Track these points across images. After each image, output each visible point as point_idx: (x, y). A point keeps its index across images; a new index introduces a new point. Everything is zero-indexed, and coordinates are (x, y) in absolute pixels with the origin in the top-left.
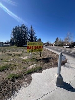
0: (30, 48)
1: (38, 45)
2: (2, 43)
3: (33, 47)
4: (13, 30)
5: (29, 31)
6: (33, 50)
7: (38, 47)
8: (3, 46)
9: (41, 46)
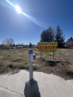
0: (40, 48)
1: (49, 45)
2: (35, 45)
3: (43, 46)
4: (41, 34)
5: (55, 32)
6: (44, 50)
7: (49, 47)
8: (34, 47)
9: (54, 45)
